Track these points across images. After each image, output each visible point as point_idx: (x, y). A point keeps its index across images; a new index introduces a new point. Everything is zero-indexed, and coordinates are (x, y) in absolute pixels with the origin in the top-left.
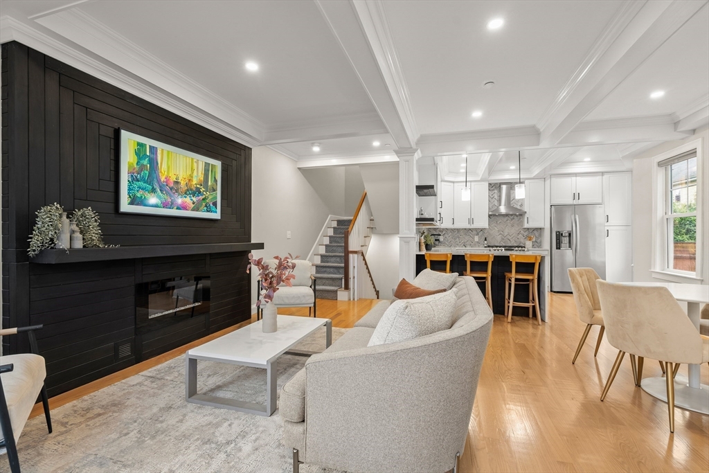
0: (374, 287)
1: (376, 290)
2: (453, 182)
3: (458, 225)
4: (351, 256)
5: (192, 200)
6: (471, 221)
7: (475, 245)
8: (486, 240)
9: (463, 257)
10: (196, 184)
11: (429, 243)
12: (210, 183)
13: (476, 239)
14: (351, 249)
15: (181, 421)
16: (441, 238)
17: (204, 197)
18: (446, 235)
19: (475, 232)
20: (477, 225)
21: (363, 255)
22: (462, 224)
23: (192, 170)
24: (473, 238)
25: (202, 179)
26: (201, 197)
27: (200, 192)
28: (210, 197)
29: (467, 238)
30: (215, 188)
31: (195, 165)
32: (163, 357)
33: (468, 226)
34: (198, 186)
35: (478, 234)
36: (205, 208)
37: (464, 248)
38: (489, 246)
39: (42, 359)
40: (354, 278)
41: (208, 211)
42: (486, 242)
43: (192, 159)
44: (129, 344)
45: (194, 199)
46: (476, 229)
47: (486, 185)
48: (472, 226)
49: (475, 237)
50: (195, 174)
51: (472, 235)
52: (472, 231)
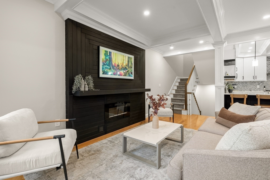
0: (199, 109)
1: (199, 111)
2: (243, 58)
3: (245, 80)
4: (188, 95)
5: (123, 72)
6: (255, 77)
7: (257, 90)
8: (265, 87)
9: (255, 96)
10: (125, 65)
11: (231, 89)
12: (130, 65)
13: (258, 87)
14: (188, 92)
15: (121, 163)
16: (235, 87)
17: (128, 70)
18: (238, 85)
19: (257, 83)
20: (259, 79)
21: (194, 94)
22: (249, 78)
23: (124, 60)
24: (256, 86)
25: (127, 63)
26: (127, 71)
27: (126, 69)
28: (130, 70)
29: (252, 86)
30: (132, 67)
31: (124, 58)
32: (114, 133)
33: (253, 80)
34: (126, 66)
35: (259, 84)
36: (128, 75)
37: (250, 91)
38: (267, 91)
39: (75, 131)
40: (190, 104)
41: (129, 76)
42: (265, 88)
43: (124, 56)
44: (103, 127)
45: (124, 71)
46: (258, 82)
47: (265, 58)
48: (256, 80)
49: (257, 86)
50: (124, 62)
51: (255, 84)
52: (255, 83)
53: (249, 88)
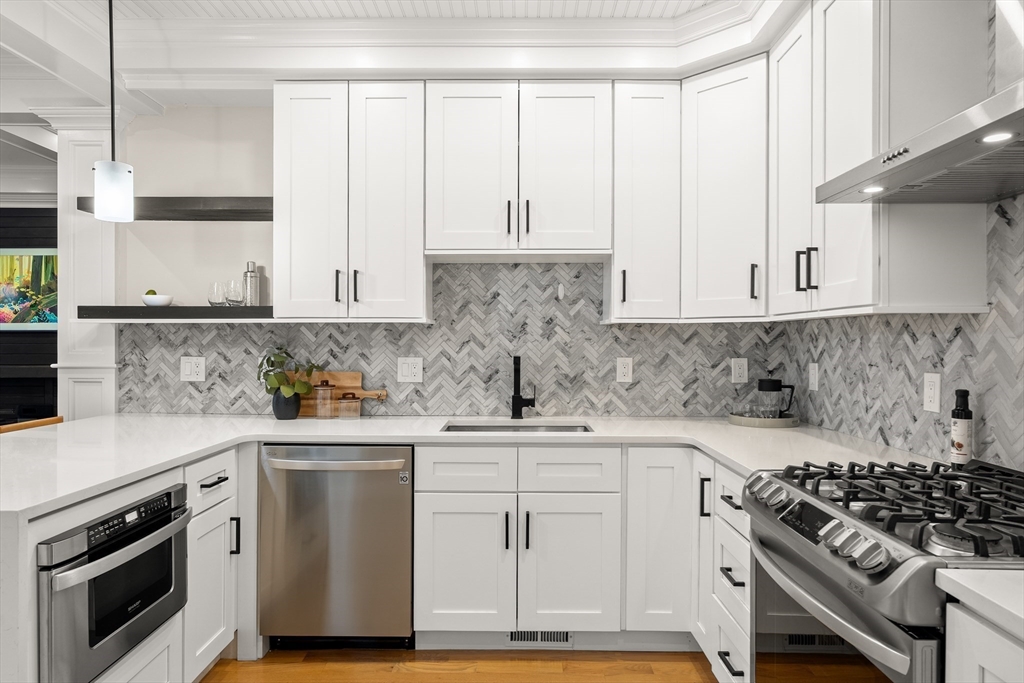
5: (12, 309)
8: (962, 411)
10: (19, 288)
12: (43, 283)
17: (33, 302)
23: (12, 271)
25: (30, 279)
26: (28, 304)
27: (25, 297)
28: (45, 302)
30: (53, 287)
31: (17, 264)
34: (22, 290)
36: (36, 318)
41: (40, 321)
43: (12, 257)
45: (17, 308)
49: (928, 377)
50: (17, 274)
51: (915, 362)
52: (914, 337)
53: (878, 404)
